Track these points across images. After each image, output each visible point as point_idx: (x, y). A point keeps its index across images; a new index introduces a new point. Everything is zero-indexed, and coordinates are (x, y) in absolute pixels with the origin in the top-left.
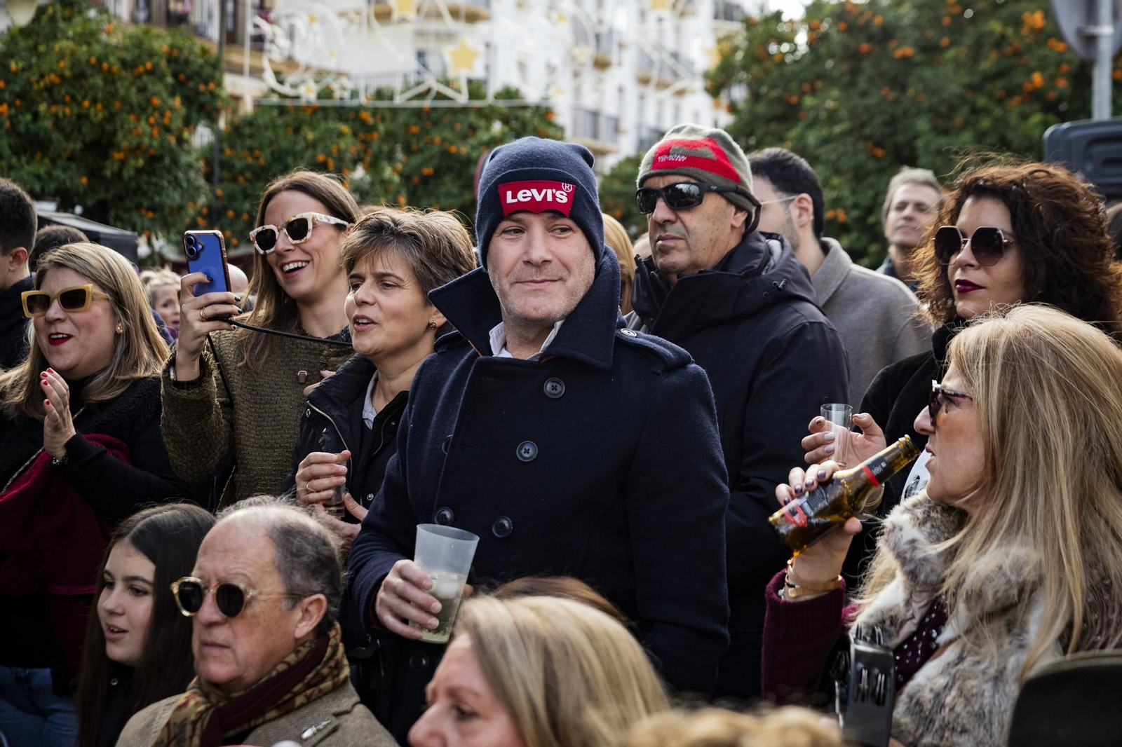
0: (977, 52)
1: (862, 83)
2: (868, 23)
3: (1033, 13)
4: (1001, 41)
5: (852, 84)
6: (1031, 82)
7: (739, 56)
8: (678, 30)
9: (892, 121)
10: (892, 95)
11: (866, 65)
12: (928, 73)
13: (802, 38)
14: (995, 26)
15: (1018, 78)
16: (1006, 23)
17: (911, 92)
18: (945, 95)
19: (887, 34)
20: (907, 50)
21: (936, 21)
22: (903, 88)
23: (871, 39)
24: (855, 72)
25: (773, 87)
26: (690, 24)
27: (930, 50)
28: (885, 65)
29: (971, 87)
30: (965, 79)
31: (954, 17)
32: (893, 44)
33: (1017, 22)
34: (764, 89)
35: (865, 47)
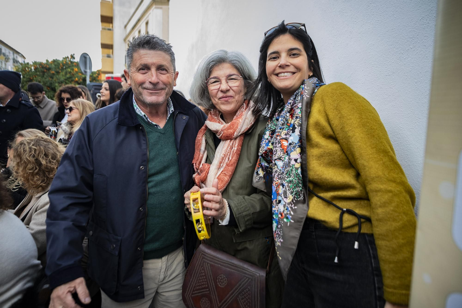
0: (66, 73)
1: (45, 76)
2: (46, 67)
3: (75, 68)
4: (70, 73)
5: (43, 76)
6: (75, 79)
7: (20, 70)
8: (5, 64)
9: (51, 84)
10: (51, 79)
11: (46, 74)
12: (57, 76)
13: (33, 68)
14: (69, 70)
15: (73, 79)
16: (71, 69)
17: (54, 79)
18: (60, 80)
19: (49, 69)
20: (53, 72)
21: (59, 68)
22: (53, 78)
23: (46, 69)
24: (44, 75)
25: (27, 75)
26: (8, 63)
27: (58, 73)
28: (49, 74)
29: (65, 79)
30: (64, 78)
31: (62, 68)
32: (50, 71)
33: (73, 70)
34: (25, 76)
35: (45, 70)
